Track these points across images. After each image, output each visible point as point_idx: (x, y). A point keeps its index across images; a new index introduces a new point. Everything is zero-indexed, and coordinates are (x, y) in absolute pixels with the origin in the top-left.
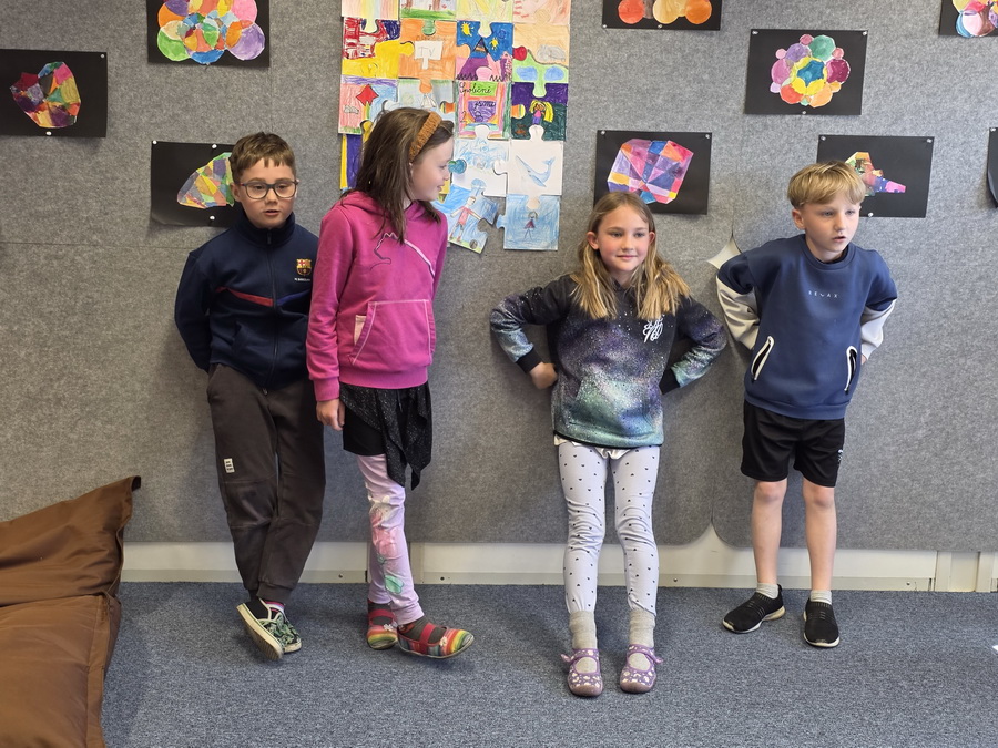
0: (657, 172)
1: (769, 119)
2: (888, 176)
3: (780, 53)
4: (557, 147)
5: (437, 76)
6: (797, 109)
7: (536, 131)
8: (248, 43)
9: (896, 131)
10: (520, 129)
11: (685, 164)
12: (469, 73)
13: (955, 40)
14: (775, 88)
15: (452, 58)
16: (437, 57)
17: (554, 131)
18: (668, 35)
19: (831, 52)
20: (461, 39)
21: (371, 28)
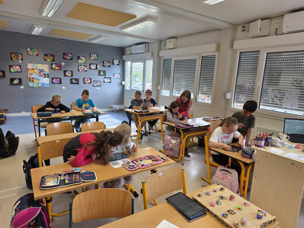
0: (57, 81)
1: (66, 77)
2: (76, 81)
3: (66, 72)
4: (48, 79)
5: (37, 73)
6: (68, 76)
7: (46, 77)
8: (19, 70)
9: (76, 78)
10: (45, 77)
11: (59, 80)
12: (40, 73)
13: (79, 72)
14: (66, 75)
15: (38, 72)
16: (37, 71)
17: (48, 77)
18: (57, 70)
19: (70, 72)
20: (39, 70)
21: (31, 69)
